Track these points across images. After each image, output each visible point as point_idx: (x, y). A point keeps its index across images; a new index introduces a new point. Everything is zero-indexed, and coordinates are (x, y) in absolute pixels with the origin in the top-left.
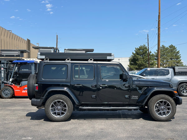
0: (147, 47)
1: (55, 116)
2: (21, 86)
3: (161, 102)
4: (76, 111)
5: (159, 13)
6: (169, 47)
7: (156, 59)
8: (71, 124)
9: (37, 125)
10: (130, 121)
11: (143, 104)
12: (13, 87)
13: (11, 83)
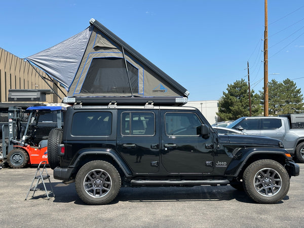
0: (248, 84)
1: (92, 196)
2: (40, 149)
3: (265, 172)
4: (126, 188)
5: (266, 27)
6: (284, 82)
7: (262, 103)
8: (117, 208)
9: (63, 210)
10: (215, 203)
11: (234, 175)
12: (28, 150)
13: (25, 143)
